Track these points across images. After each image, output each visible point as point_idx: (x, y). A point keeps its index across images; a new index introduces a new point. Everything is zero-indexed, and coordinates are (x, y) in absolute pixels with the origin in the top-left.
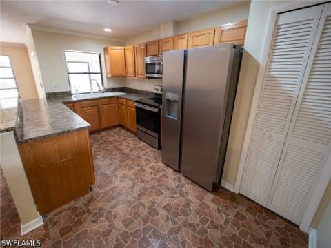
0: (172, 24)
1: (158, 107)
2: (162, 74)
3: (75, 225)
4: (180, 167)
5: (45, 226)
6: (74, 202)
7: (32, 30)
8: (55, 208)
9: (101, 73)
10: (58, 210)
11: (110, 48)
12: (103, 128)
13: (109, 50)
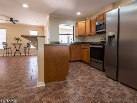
0: (111, 4)
1: (103, 45)
2: (105, 28)
3: (59, 89)
4: (117, 78)
5: (46, 87)
6: (58, 82)
7: (50, 16)
8: (50, 82)
9: (73, 35)
10: (51, 83)
11: (78, 22)
12: (71, 60)
13: (78, 23)
